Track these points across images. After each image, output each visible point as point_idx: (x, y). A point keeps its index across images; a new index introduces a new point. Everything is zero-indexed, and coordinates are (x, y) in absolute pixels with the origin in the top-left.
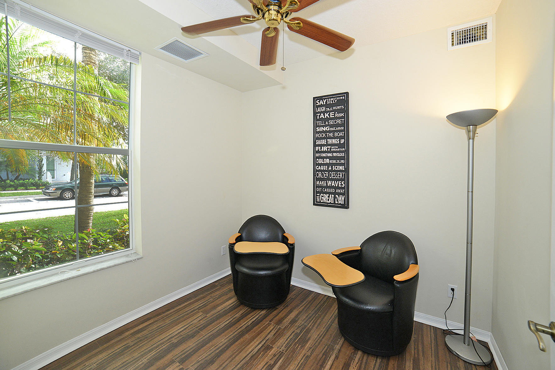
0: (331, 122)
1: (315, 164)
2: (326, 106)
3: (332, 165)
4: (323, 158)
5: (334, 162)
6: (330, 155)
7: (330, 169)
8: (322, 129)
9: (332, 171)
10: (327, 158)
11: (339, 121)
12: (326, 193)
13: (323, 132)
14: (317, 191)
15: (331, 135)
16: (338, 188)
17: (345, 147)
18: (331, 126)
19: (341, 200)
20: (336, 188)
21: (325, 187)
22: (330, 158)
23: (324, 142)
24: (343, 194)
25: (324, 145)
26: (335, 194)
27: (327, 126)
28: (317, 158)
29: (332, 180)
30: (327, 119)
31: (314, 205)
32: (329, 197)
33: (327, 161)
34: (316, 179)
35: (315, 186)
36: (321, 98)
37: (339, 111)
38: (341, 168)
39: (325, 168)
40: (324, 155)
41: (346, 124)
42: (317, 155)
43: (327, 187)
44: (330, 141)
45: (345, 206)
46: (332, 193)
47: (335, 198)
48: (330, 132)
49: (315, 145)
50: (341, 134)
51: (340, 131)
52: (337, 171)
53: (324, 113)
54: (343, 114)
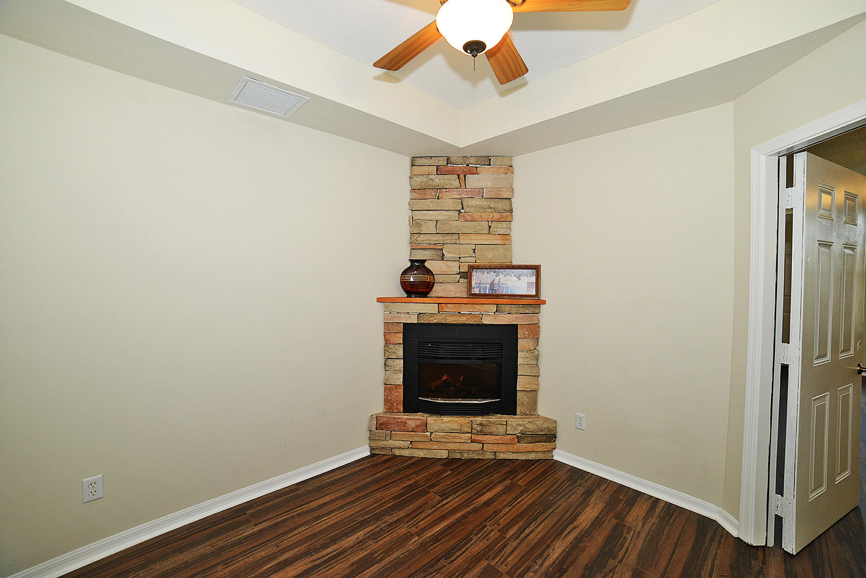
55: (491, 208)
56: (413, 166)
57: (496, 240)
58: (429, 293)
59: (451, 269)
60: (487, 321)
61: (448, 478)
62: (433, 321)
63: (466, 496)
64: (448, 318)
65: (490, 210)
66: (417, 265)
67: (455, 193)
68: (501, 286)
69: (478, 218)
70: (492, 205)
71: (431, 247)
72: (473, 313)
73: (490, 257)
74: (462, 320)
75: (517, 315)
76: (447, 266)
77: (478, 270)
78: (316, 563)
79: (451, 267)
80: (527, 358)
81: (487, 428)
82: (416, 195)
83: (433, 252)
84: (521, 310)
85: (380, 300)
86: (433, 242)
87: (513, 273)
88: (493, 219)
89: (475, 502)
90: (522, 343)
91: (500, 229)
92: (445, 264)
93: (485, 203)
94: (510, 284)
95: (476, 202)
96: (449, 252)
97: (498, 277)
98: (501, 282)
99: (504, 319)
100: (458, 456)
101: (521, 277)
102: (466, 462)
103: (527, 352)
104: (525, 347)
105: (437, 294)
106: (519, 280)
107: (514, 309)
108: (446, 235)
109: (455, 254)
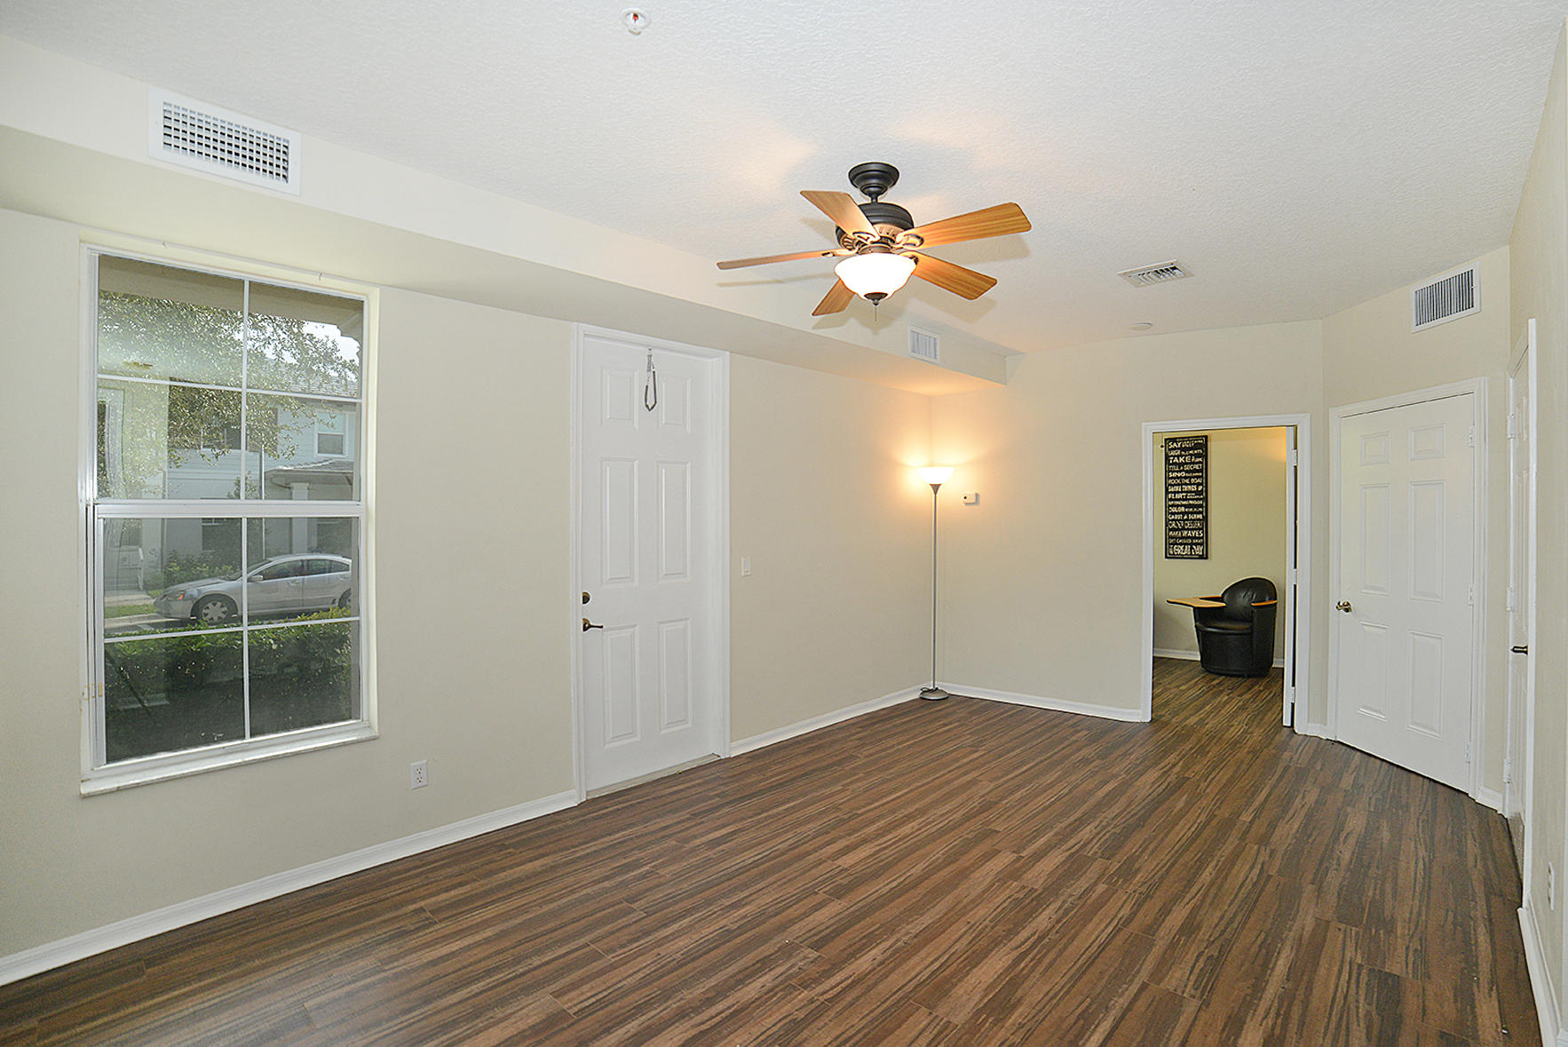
0: (1187, 468)
1: (1167, 513)
2: (1182, 449)
3: (1188, 513)
4: (1177, 506)
5: (1191, 510)
6: (1184, 503)
7: (1185, 517)
8: (1175, 475)
9: (1187, 520)
10: (1182, 506)
11: (1196, 467)
12: (1181, 544)
13: (1177, 477)
14: (1171, 542)
15: (1187, 481)
16: (1195, 538)
17: (1204, 495)
18: (1186, 472)
19: (1199, 550)
20: (1192, 538)
21: (1180, 538)
22: (1185, 506)
23: (1177, 488)
24: (1201, 544)
25: (1178, 492)
26: (1191, 544)
27: (1181, 471)
28: (1170, 506)
29: (1188, 529)
30: (1182, 464)
31: (1166, 557)
32: (1184, 548)
33: (1183, 509)
34: (1168, 529)
35: (1167, 537)
36: (1174, 440)
37: (1197, 456)
38: (1200, 516)
39: (1180, 517)
40: (1177, 503)
41: (1204, 471)
42: (1171, 503)
43: (1182, 538)
44: (1186, 488)
45: (1204, 557)
46: (1188, 544)
47: (1192, 548)
48: (1186, 478)
49: (1167, 492)
50: (1199, 481)
51: (1198, 477)
52: (1194, 520)
53: (1178, 457)
54: (1200, 459)
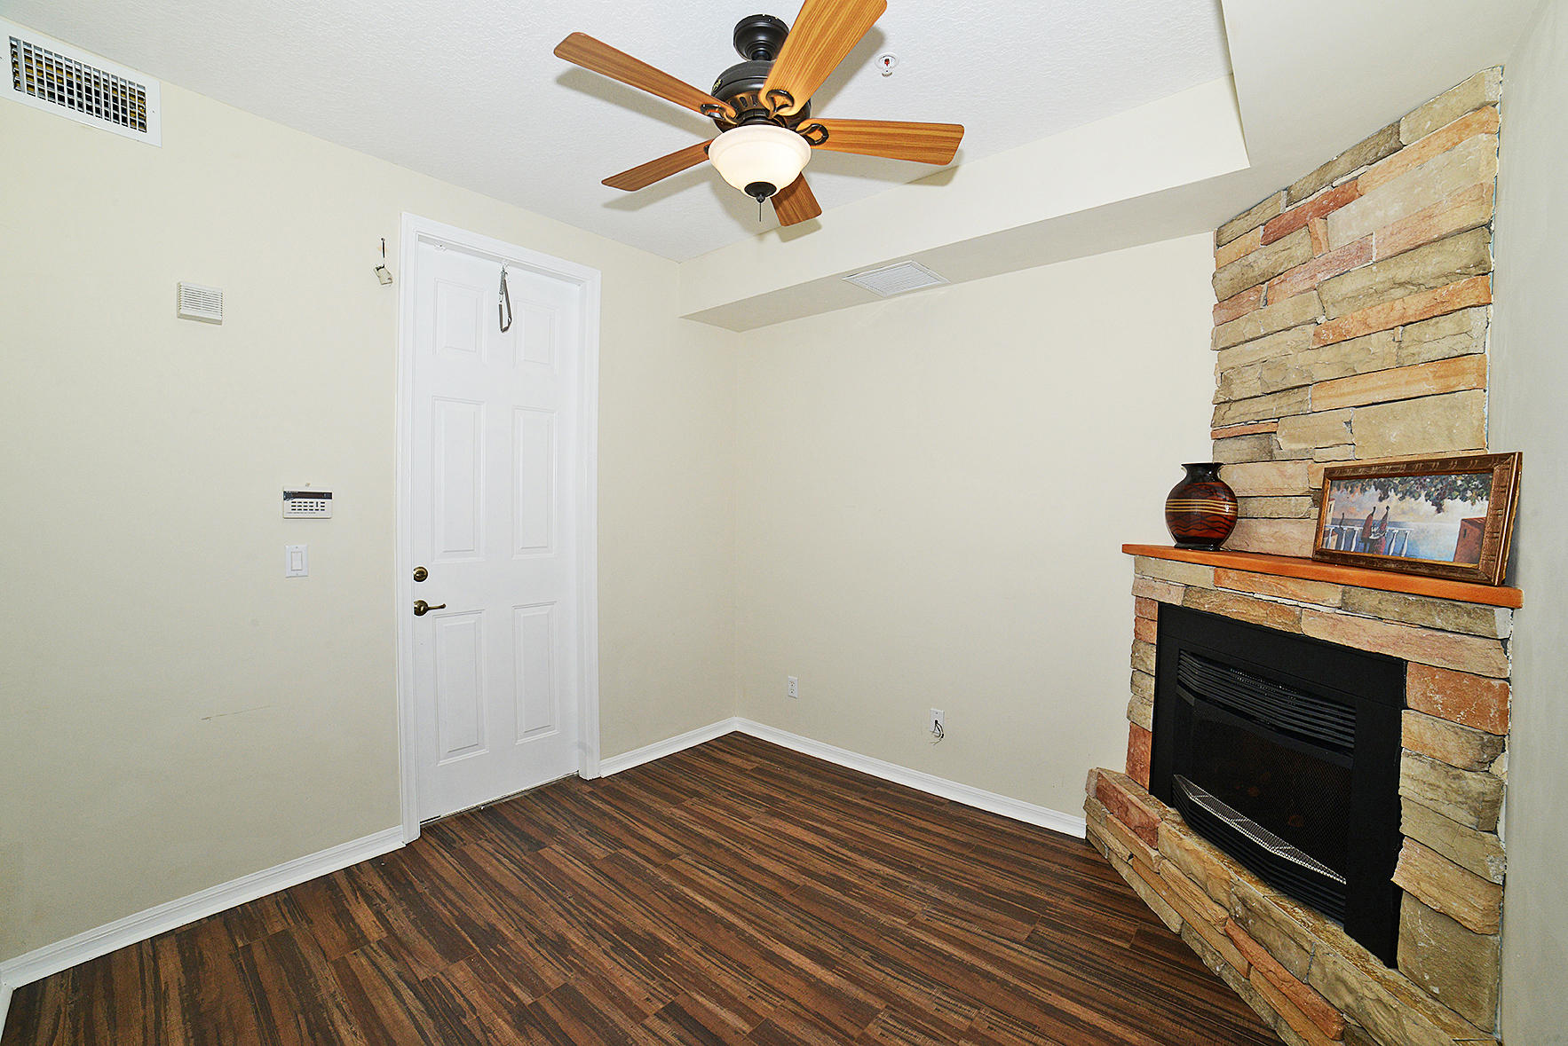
55: (1401, 284)
56: (1219, 246)
57: (1419, 381)
58: (1222, 540)
59: (1290, 481)
60: (1313, 629)
61: (1097, 942)
62: (1203, 605)
63: (1059, 976)
64: (1228, 603)
65: (1399, 292)
66: (1202, 478)
67: (1300, 277)
68: (1388, 528)
69: (1353, 327)
70: (1402, 275)
71: (1248, 429)
72: (1279, 600)
73: (1392, 440)
74: (1255, 615)
75: (1405, 629)
76: (1282, 474)
77: (1342, 483)
78: (827, 850)
79: (1291, 477)
80: (1436, 787)
81: (1259, 924)
82: (1224, 314)
83: (1253, 441)
84: (1416, 614)
85: (1127, 549)
86: (1252, 416)
87: (1424, 487)
88: (1402, 317)
89: (1041, 989)
90: (1414, 728)
91: (1432, 345)
92: (1278, 469)
93: (1380, 277)
94: (1411, 526)
95: (1356, 281)
96: (1292, 438)
97: (1385, 503)
98: (1391, 518)
99: (1364, 635)
100: (1197, 948)
101: (1447, 502)
102: (1202, 974)
103: (1433, 766)
104: (1425, 745)
105: (1262, 544)
106: (1439, 511)
107: (1391, 606)
108: (1281, 394)
109: (1306, 442)
